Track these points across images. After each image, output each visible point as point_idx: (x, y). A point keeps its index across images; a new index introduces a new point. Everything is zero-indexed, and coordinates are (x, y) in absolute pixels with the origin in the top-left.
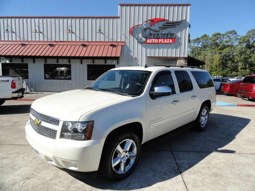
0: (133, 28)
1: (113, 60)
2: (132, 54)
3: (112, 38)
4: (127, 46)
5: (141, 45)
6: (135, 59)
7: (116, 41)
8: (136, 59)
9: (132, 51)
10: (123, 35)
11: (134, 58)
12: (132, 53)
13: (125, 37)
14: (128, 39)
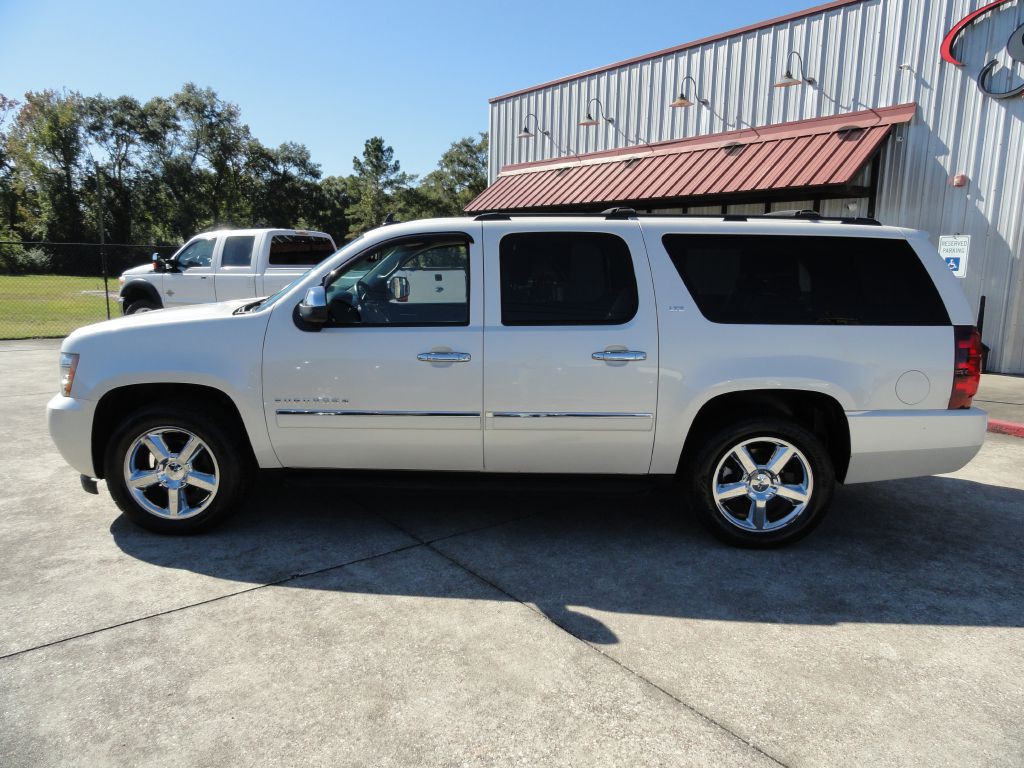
0: (969, 23)
1: (845, 201)
2: (946, 161)
3: (856, 100)
4: (925, 124)
5: (1003, 110)
6: (958, 186)
7: (870, 107)
8: (965, 189)
9: (950, 147)
10: (912, 70)
11: (956, 181)
12: (949, 157)
13: (920, 82)
14: (931, 89)
